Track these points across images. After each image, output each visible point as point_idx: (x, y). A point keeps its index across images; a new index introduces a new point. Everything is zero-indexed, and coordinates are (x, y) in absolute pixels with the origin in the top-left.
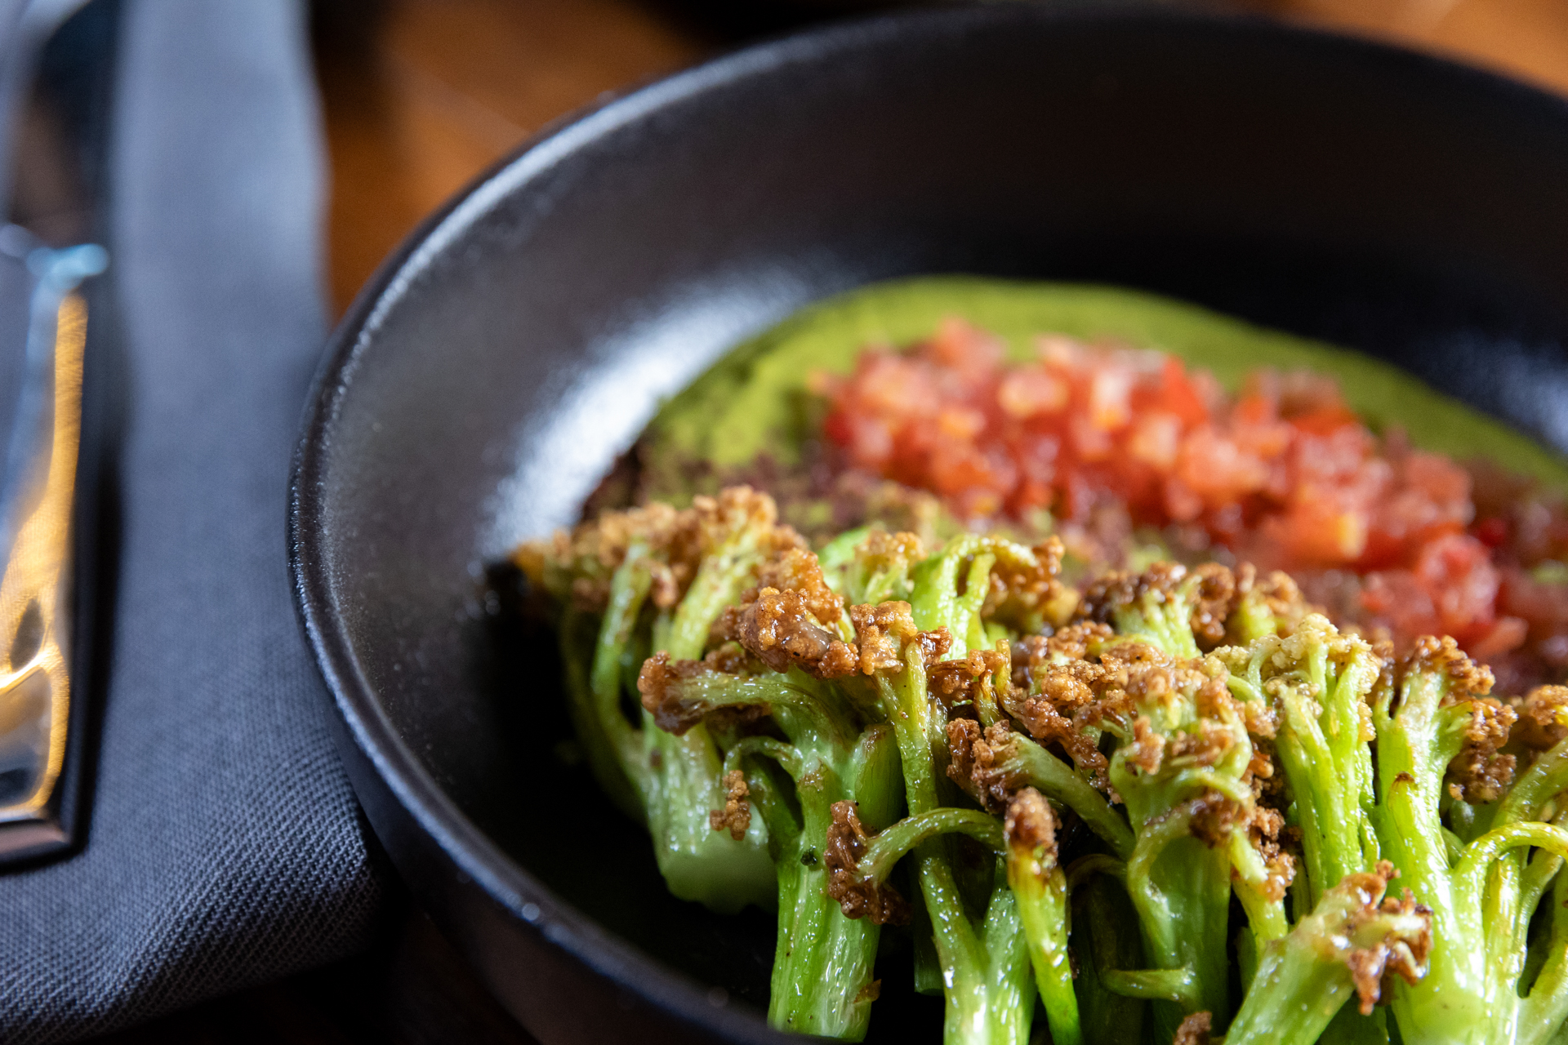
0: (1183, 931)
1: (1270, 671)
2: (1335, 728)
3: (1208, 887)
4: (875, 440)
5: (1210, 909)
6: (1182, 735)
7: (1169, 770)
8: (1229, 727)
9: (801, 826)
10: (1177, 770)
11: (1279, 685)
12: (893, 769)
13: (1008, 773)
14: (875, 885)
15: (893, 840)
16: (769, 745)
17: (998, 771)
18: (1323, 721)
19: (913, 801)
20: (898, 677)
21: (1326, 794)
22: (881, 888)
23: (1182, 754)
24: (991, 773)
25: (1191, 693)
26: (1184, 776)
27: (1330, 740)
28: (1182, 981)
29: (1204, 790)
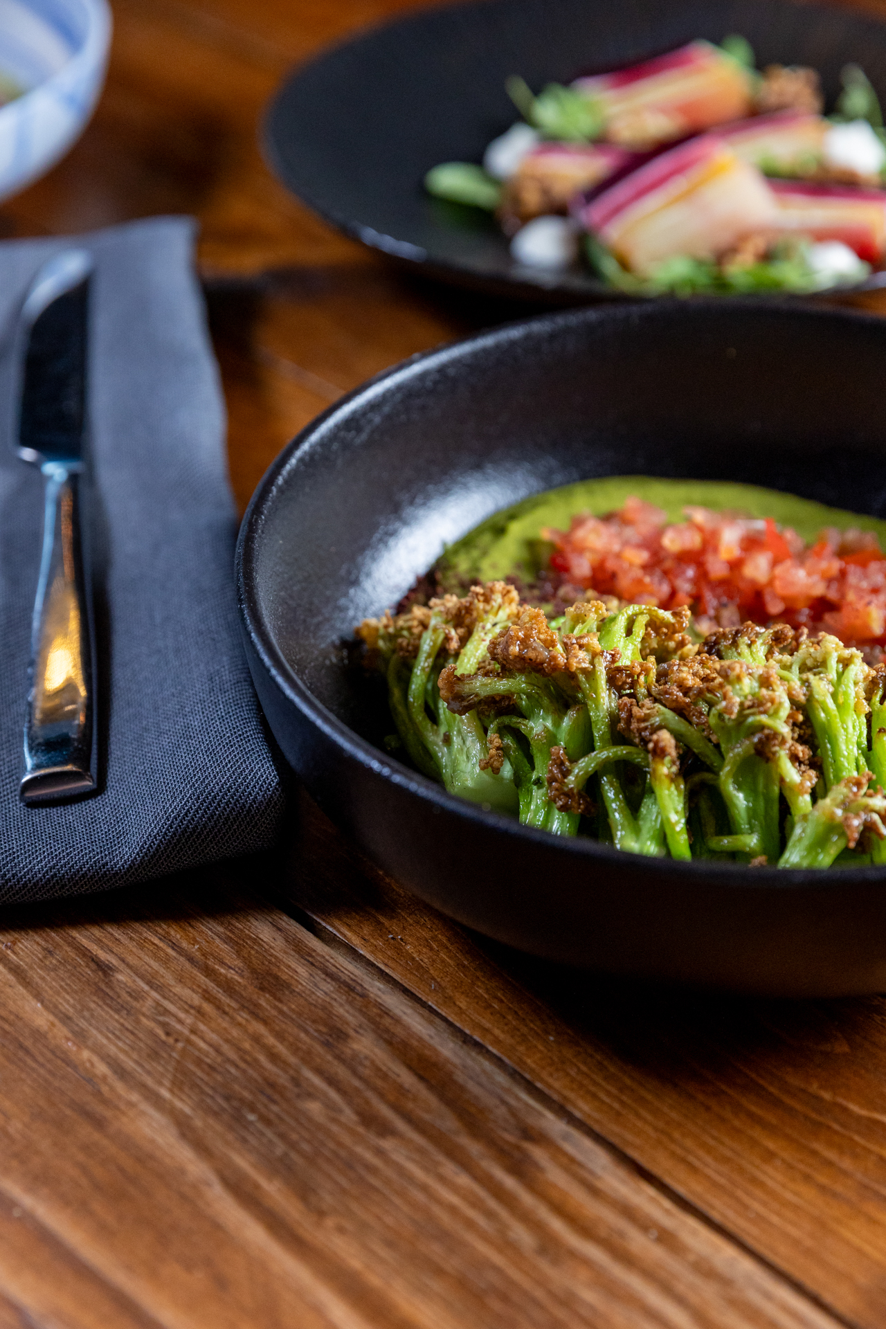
0: (752, 813)
1: (804, 668)
2: (841, 700)
3: (767, 786)
4: (582, 567)
5: (768, 800)
6: (750, 697)
7: (742, 716)
8: (777, 693)
9: (533, 768)
10: (747, 716)
11: (810, 676)
12: (586, 727)
13: (652, 725)
14: (575, 791)
15: (585, 766)
16: (515, 720)
17: (646, 724)
18: (834, 696)
19: (598, 744)
20: (590, 674)
21: (836, 736)
22: (579, 793)
23: (750, 707)
24: (643, 725)
25: (756, 676)
26: (751, 719)
27: (838, 706)
28: (752, 841)
29: (762, 727)
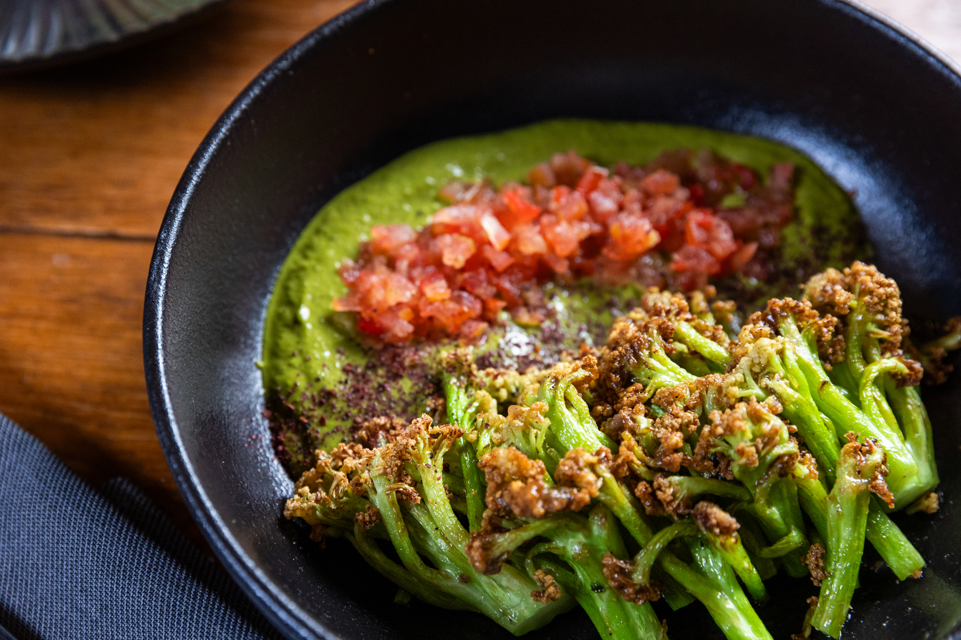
0: (784, 516)
1: (756, 377)
3: (789, 491)
4: (402, 327)
5: (790, 498)
6: (759, 440)
7: (762, 459)
8: (772, 423)
10: (765, 456)
11: (765, 381)
12: (619, 527)
13: (682, 500)
14: (648, 585)
15: (645, 559)
16: (543, 548)
17: (677, 502)
19: (640, 538)
22: (651, 585)
23: (763, 448)
24: (675, 505)
25: (746, 416)
26: (769, 458)
27: (796, 390)
28: (795, 537)
29: (779, 457)
